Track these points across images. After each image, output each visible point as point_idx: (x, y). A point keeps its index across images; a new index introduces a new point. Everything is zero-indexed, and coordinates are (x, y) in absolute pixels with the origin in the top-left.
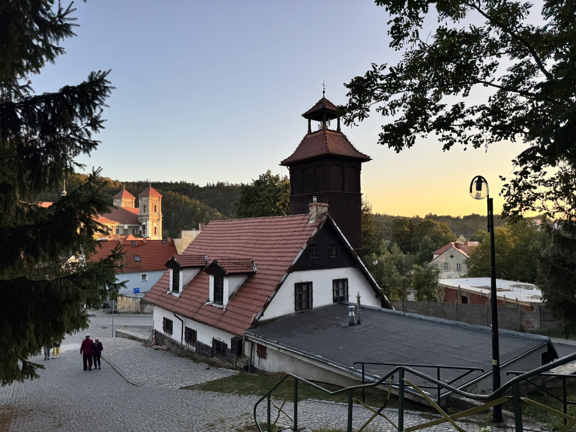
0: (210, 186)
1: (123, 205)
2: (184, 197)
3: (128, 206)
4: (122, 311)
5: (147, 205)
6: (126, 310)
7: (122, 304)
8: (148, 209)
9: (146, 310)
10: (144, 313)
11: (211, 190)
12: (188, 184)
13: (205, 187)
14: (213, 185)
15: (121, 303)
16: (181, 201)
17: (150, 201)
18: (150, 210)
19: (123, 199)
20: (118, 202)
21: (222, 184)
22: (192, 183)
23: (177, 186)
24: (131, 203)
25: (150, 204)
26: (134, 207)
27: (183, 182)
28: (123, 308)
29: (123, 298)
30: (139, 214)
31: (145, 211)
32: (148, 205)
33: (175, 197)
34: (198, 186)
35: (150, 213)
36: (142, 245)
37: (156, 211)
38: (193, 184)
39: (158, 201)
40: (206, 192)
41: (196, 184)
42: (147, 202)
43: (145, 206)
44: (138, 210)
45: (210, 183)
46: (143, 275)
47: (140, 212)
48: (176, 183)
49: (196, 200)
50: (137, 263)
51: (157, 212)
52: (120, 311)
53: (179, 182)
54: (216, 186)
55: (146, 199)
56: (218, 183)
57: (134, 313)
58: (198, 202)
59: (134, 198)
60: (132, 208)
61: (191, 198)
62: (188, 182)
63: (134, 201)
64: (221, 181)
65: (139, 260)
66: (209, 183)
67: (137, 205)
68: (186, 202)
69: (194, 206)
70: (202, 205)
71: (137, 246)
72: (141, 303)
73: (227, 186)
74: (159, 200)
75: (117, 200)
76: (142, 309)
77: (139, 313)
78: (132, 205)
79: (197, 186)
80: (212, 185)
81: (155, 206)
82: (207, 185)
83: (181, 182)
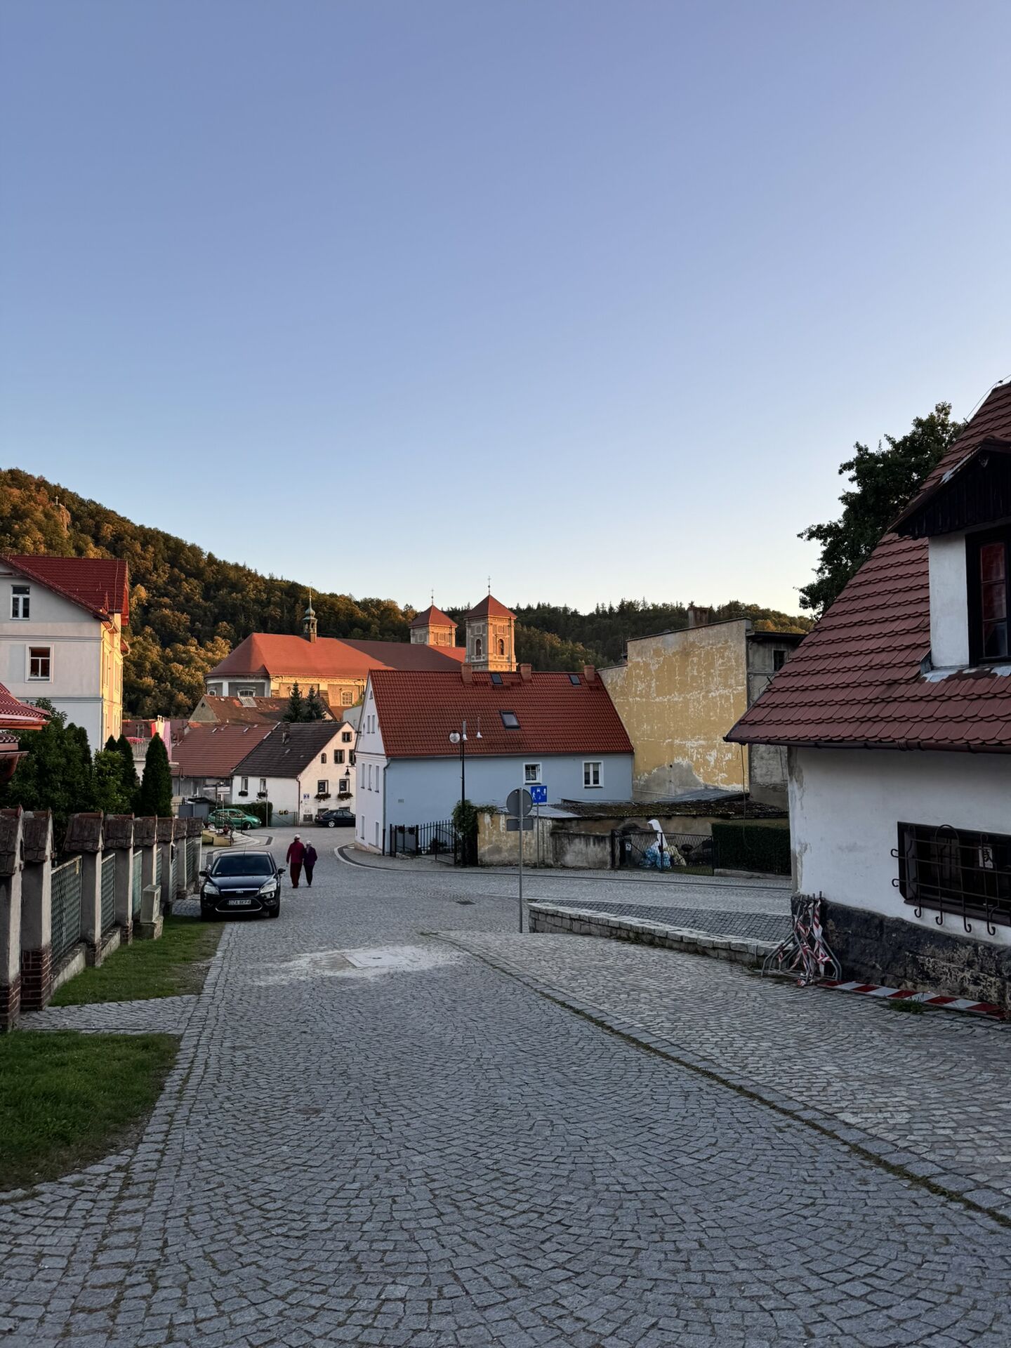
0: (604, 612)
1: (431, 641)
2: (548, 636)
3: (442, 643)
4: (496, 858)
5: (483, 638)
6: (505, 856)
7: (494, 839)
8: (486, 648)
9: (569, 859)
10: (564, 867)
11: (607, 621)
12: (555, 609)
13: (592, 615)
14: (611, 609)
15: (491, 834)
16: (542, 647)
17: (490, 628)
18: (491, 651)
19: (431, 629)
20: (421, 635)
21: (631, 605)
22: (563, 606)
23: (530, 616)
24: (448, 637)
25: (491, 635)
26: (454, 645)
27: (544, 607)
28: (498, 850)
29: (496, 817)
30: (467, 660)
31: (479, 653)
32: (486, 639)
33: (529, 637)
34: (576, 612)
35: (490, 658)
36: (519, 684)
37: (502, 653)
38: (566, 609)
39: (507, 629)
40: (595, 626)
41: (572, 607)
42: (484, 632)
43: (478, 642)
44: (464, 651)
45: (603, 605)
46: (527, 767)
47: (469, 657)
48: (529, 609)
49: (574, 642)
50: (509, 731)
51: (506, 656)
52: (487, 859)
53: (535, 607)
54: (616, 610)
55: (481, 624)
56: (623, 603)
57: (535, 866)
58: (580, 646)
59: (455, 626)
60: (450, 647)
61: (563, 638)
62: (553, 605)
63: (454, 632)
64: (628, 599)
65: (515, 723)
66: (600, 606)
67: (461, 640)
68: (552, 647)
69: (572, 656)
70: (589, 653)
71: (508, 688)
72: (554, 833)
73: (642, 610)
74: (510, 626)
75: (418, 632)
76: (559, 853)
77: (549, 867)
78: (451, 641)
79: (575, 614)
80: (607, 610)
81: (502, 641)
82: (597, 610)
83: (539, 605)
